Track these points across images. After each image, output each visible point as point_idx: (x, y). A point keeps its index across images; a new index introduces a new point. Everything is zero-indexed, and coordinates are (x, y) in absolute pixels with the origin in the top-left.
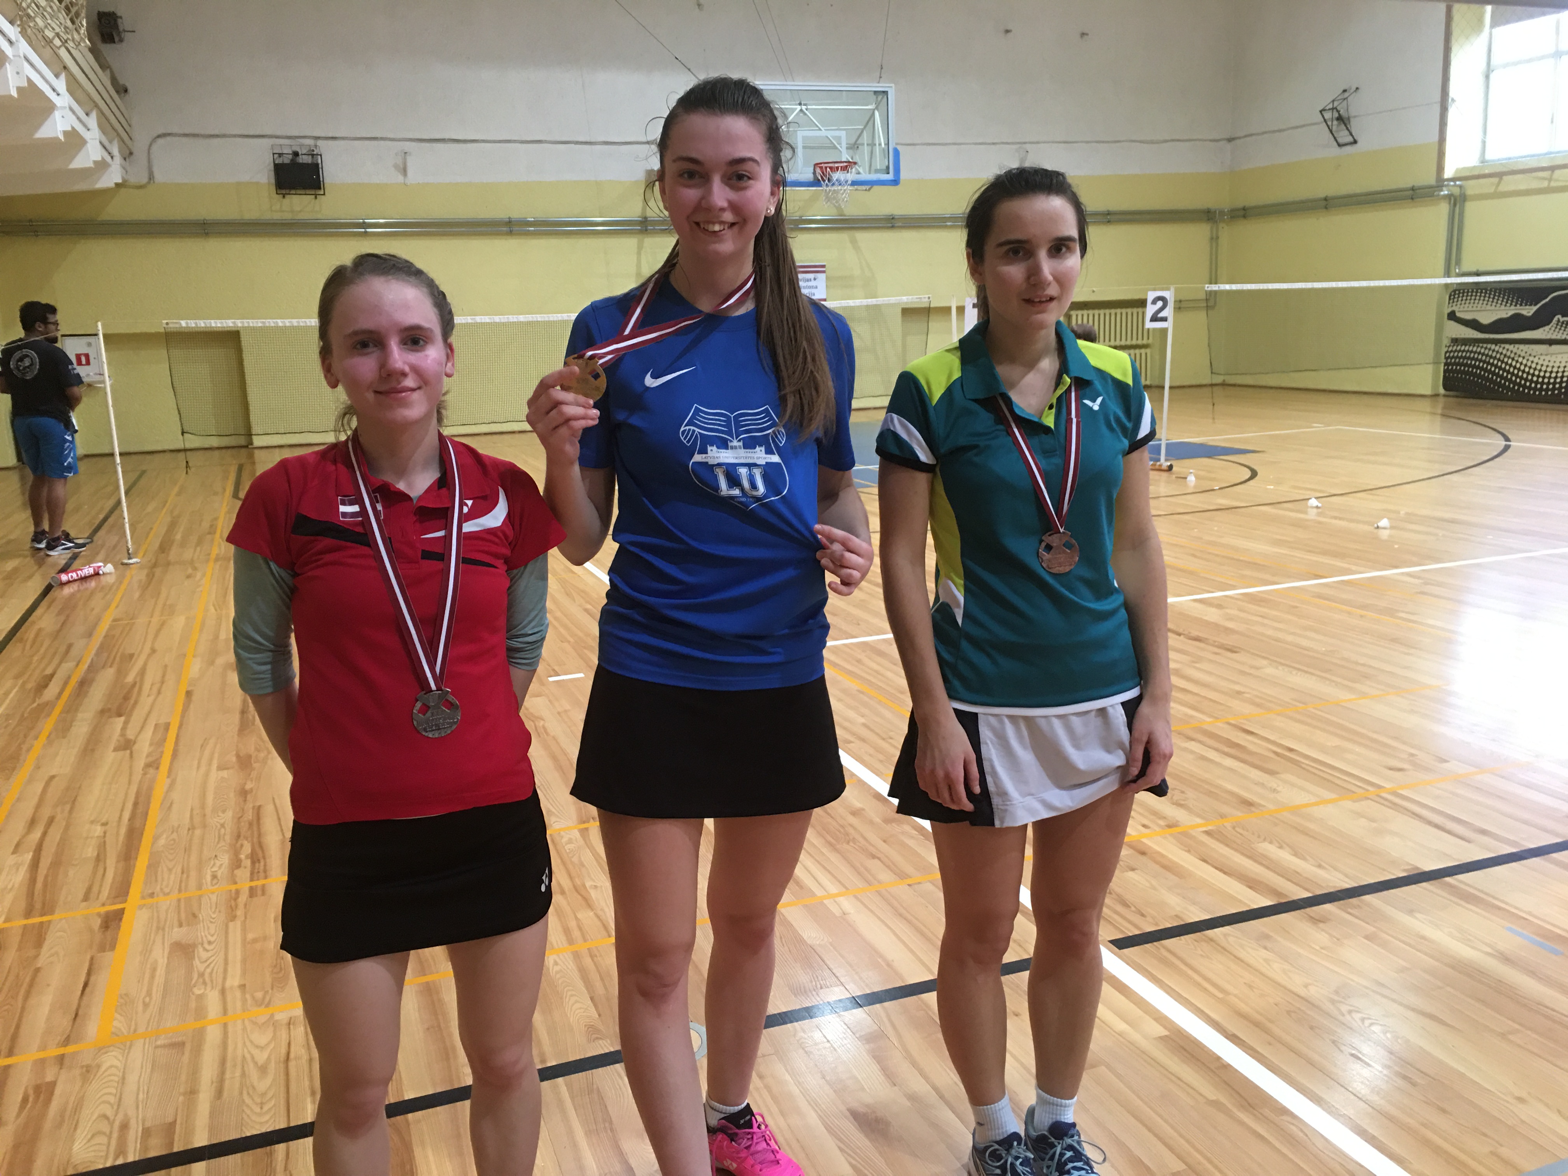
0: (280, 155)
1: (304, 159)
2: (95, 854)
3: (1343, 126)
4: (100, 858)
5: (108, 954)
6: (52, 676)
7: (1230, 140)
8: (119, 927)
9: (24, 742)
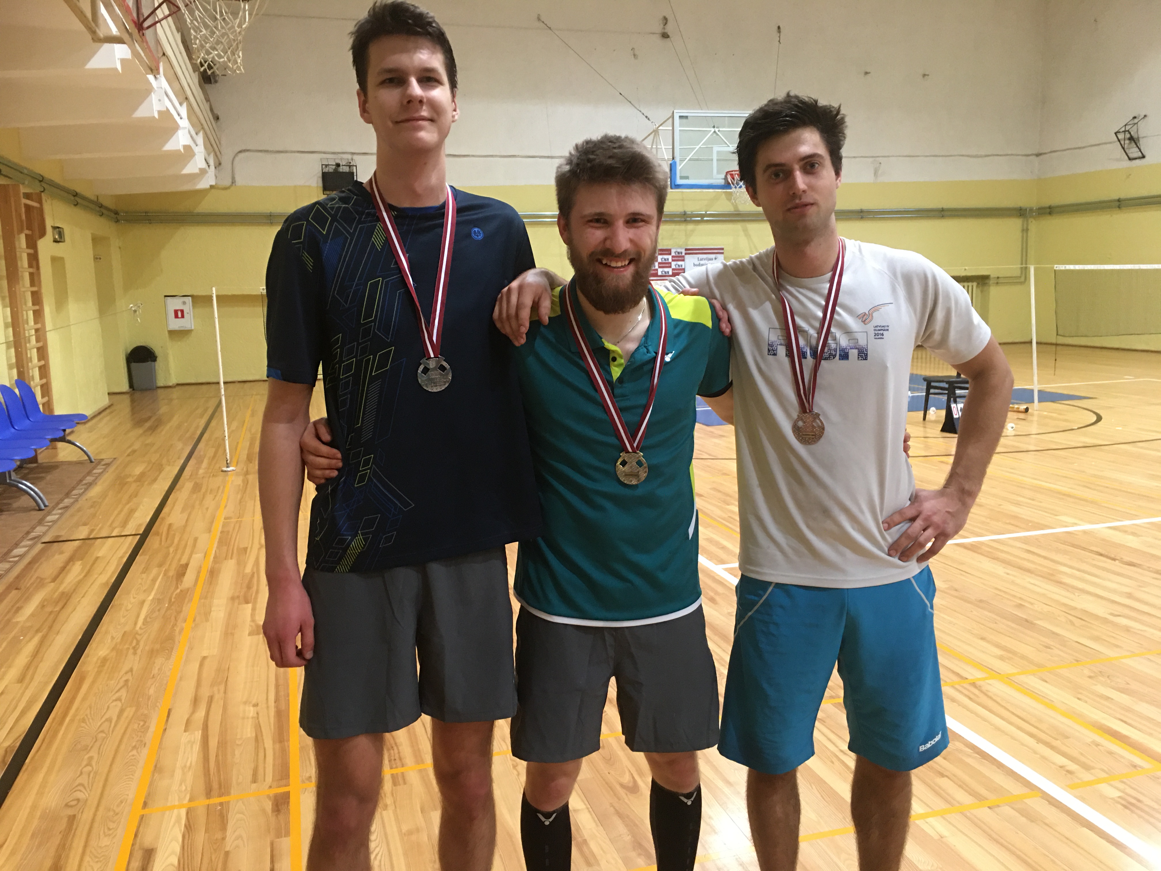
0: (326, 166)
1: (344, 169)
2: (254, 735)
3: (1133, 144)
4: (258, 739)
5: (284, 840)
6: (187, 565)
7: (1038, 155)
8: (288, 810)
9: (175, 625)
